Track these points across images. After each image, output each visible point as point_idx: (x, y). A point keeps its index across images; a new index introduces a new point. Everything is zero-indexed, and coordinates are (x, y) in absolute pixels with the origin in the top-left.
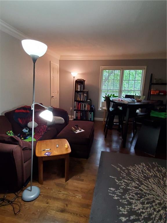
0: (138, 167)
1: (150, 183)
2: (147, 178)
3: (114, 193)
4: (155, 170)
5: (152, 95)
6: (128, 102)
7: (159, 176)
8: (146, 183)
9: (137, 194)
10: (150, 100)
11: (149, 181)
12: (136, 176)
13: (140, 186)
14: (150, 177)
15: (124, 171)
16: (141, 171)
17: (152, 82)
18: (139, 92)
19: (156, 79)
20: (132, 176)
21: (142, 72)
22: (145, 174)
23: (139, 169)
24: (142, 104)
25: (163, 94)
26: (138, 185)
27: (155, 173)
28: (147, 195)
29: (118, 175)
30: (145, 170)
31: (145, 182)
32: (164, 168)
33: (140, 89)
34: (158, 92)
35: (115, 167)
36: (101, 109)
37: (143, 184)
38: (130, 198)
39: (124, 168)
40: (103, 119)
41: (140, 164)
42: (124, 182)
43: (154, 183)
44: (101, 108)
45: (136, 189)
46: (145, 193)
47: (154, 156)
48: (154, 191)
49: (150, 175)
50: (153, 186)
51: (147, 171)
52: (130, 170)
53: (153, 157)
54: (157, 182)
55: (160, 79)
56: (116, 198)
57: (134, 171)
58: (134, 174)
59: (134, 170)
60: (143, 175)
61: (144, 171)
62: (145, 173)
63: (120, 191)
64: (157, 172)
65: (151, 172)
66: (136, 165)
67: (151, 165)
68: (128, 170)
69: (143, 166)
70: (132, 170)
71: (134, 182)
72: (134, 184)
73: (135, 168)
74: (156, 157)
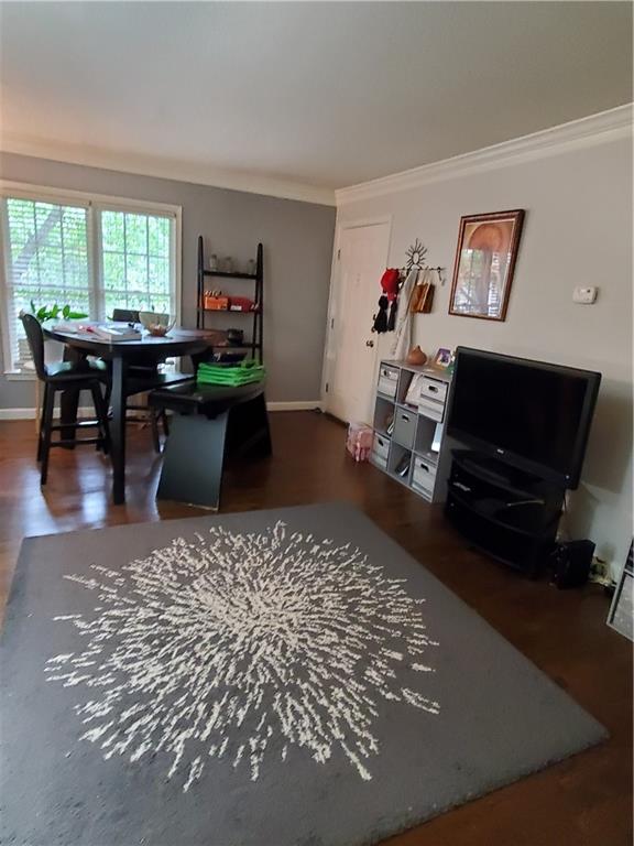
0: (160, 556)
1: (195, 591)
2: (185, 581)
3: (68, 668)
4: (213, 549)
5: (208, 310)
6: (113, 336)
7: (222, 563)
8: (181, 597)
9: (148, 640)
10: (203, 329)
11: (192, 587)
12: (153, 586)
13: (163, 612)
14: (197, 574)
15: (110, 582)
16: (169, 567)
17: (205, 268)
18: (169, 298)
19: (215, 257)
20: (139, 592)
21: (171, 225)
22: (181, 572)
23: (165, 559)
24: (168, 341)
25: (240, 308)
26: (155, 610)
27: (211, 559)
28: (180, 631)
29: (88, 604)
30: (183, 558)
31: (181, 593)
32: (239, 536)
33: (171, 289)
34: (226, 300)
35: (80, 580)
36: (19, 371)
37: (173, 603)
38: (127, 662)
39: (112, 574)
40: (35, 410)
41: (171, 546)
42: (109, 618)
43: (206, 589)
44: (17, 365)
45: (149, 627)
46: (177, 627)
47: (216, 509)
48: (203, 611)
49: (199, 567)
50: (202, 599)
51: (190, 561)
52: (134, 572)
53: (213, 512)
54: (214, 583)
55: (229, 259)
56: (75, 681)
57: (146, 574)
58: (146, 581)
59: (148, 569)
60: (175, 577)
61: (180, 562)
62: (183, 568)
63: (90, 653)
64: (218, 555)
65: (200, 560)
66: (155, 552)
67: (203, 537)
68: (127, 575)
69: (179, 548)
70: (140, 570)
71: (145, 605)
72: (143, 614)
73: (152, 561)
74: (220, 512)
